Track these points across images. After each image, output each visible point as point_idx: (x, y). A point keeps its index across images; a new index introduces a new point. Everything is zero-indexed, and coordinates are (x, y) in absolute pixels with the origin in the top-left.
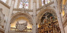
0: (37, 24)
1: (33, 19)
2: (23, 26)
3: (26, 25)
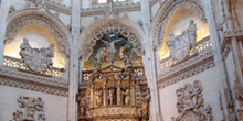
0: (80, 58)
1: (70, 40)
2: (40, 56)
3: (51, 56)
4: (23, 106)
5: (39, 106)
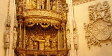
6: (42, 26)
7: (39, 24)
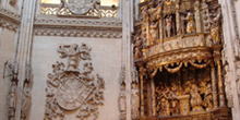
4: (64, 56)
5: (83, 53)
6: (169, 70)
7: (163, 68)
